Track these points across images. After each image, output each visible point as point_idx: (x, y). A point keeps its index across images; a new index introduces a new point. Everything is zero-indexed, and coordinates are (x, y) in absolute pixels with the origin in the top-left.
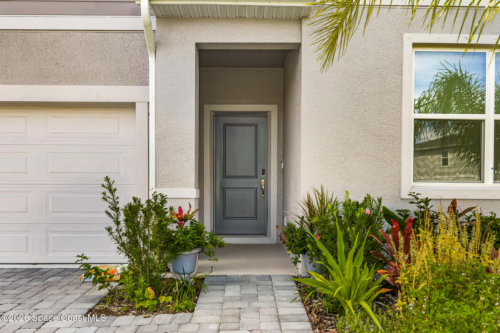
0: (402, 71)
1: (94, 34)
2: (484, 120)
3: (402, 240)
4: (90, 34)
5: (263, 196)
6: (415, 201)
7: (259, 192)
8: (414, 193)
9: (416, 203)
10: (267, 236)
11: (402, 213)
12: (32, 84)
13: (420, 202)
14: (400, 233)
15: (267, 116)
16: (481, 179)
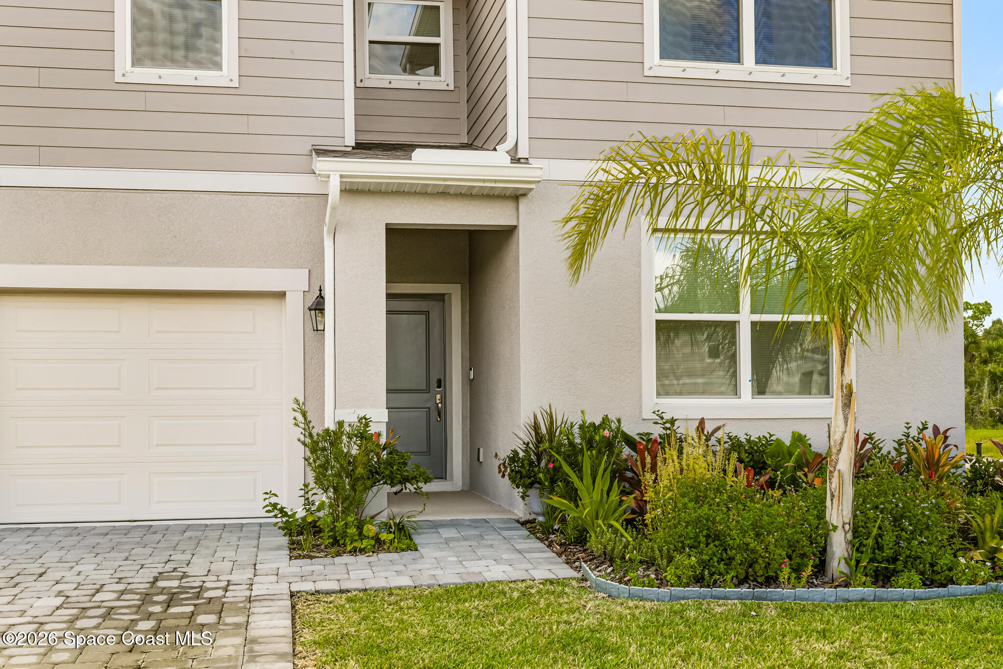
0: (640, 262)
1: (227, 196)
2: (739, 322)
3: (648, 459)
4: (222, 196)
5: (439, 419)
6: (660, 421)
7: (434, 414)
8: (658, 411)
9: (661, 424)
10: (446, 479)
11: (644, 437)
12: (139, 265)
13: (665, 423)
14: (646, 453)
15: (444, 301)
16: (736, 392)
